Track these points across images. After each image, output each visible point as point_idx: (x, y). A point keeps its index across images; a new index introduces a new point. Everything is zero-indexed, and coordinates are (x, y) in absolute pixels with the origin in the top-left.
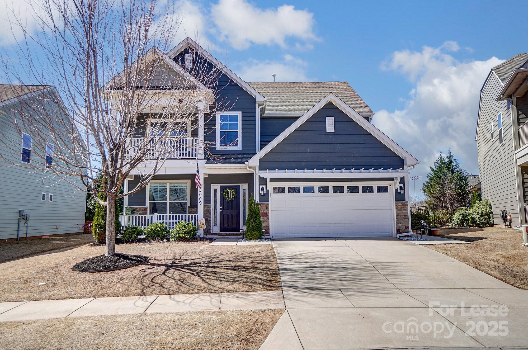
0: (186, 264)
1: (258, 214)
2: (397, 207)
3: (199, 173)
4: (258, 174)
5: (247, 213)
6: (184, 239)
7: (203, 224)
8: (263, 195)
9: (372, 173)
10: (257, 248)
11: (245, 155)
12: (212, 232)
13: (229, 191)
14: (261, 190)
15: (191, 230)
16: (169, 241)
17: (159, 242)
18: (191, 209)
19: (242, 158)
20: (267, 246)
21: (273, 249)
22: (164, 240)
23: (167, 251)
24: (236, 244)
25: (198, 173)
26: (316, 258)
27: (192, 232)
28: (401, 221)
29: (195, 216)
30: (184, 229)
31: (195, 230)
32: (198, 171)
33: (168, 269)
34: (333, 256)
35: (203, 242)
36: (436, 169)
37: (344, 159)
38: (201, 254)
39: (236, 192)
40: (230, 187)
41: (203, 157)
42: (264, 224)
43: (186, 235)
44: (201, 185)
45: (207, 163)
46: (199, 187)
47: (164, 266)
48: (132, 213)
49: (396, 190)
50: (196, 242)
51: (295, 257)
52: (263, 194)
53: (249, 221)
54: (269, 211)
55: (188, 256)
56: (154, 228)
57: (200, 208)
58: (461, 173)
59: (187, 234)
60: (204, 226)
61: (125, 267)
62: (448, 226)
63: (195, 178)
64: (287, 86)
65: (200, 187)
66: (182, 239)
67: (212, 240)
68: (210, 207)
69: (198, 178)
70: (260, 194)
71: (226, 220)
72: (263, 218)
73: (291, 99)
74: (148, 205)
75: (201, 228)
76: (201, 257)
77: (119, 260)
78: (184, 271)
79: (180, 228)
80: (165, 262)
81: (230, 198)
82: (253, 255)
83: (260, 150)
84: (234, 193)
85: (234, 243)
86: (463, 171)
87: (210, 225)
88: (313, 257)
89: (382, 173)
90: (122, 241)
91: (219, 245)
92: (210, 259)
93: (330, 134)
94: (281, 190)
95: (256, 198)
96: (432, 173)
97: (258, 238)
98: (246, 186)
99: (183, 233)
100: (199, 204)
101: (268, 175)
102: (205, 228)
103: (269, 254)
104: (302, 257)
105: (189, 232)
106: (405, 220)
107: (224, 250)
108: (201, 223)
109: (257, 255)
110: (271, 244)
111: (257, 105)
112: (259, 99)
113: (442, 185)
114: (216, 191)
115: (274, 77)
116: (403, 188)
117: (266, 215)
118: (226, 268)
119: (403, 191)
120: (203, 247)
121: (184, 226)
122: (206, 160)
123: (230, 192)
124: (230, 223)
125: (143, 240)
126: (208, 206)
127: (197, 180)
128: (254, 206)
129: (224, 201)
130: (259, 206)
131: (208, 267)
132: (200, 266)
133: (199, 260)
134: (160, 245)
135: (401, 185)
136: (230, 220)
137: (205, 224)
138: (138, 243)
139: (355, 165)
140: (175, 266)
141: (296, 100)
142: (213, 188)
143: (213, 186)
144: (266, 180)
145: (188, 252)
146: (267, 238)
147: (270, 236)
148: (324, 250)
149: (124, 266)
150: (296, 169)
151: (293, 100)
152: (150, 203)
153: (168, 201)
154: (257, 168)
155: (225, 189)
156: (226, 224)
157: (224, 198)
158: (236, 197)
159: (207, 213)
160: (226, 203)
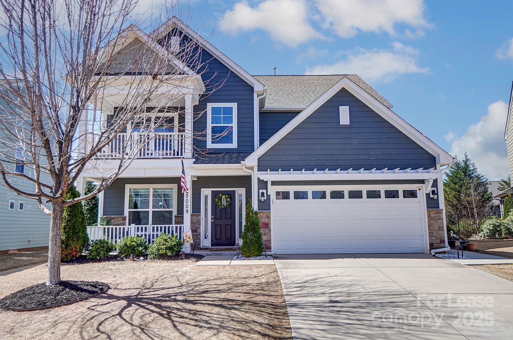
0: (157, 296)
1: (257, 225)
2: (429, 216)
4: (256, 175)
5: (244, 223)
6: (165, 257)
7: (189, 238)
8: (263, 202)
9: (398, 174)
10: (256, 270)
11: (241, 154)
12: (201, 247)
13: (222, 198)
14: (260, 195)
15: (174, 245)
16: (147, 259)
17: (134, 260)
18: (178, 219)
19: (237, 158)
20: (268, 266)
21: (276, 271)
22: (139, 257)
23: (137, 275)
24: (229, 264)
25: (184, 174)
26: (336, 286)
27: (175, 247)
28: (435, 233)
29: (180, 227)
30: (165, 244)
31: (180, 244)
32: (183, 172)
33: (129, 305)
34: (358, 283)
35: (188, 261)
36: (451, 174)
37: (362, 157)
38: (180, 278)
39: (231, 198)
40: (224, 193)
41: (190, 155)
42: (264, 238)
43: (167, 251)
44: (187, 189)
45: (195, 163)
46: (185, 192)
47: (124, 299)
48: (108, 224)
49: (428, 195)
50: (180, 261)
51: (306, 284)
52: (263, 200)
53: (246, 234)
54: (270, 221)
55: (164, 282)
56: (128, 243)
57: (187, 217)
58: (479, 178)
59: (170, 250)
60: (191, 240)
61: (68, 303)
62: (475, 238)
63: (180, 180)
64: (290, 79)
65: (187, 192)
66: (163, 257)
67: (199, 257)
68: (199, 216)
69: (184, 181)
70: (259, 201)
71: (218, 232)
72: (263, 229)
73: (295, 92)
74: (126, 214)
75: (187, 242)
76: (180, 285)
77: (63, 291)
78: (151, 308)
79: (160, 243)
80: (128, 293)
81: (224, 205)
82: (250, 281)
83: (260, 146)
84: (229, 200)
85: (227, 262)
86: (481, 176)
87: (200, 238)
88: (331, 284)
89: (410, 174)
90: (88, 259)
91: (206, 266)
92: (191, 289)
93: (345, 127)
94: (285, 196)
95: (255, 206)
96: (446, 178)
97: (258, 256)
98: (243, 191)
99: (164, 249)
100: (185, 212)
101: (269, 176)
102: (192, 242)
103: (272, 280)
104: (316, 284)
105: (171, 248)
106: (440, 232)
107: (212, 274)
108: (186, 236)
109: (256, 281)
110: (274, 263)
111: (255, 95)
112: (258, 88)
113: (458, 191)
114: (206, 198)
115: (275, 70)
116: (436, 193)
117: (267, 225)
118: (211, 303)
119: (436, 197)
120: (186, 268)
121: (166, 240)
122: (194, 160)
123: (224, 199)
124: (223, 236)
125: (115, 258)
126: (197, 216)
127: (184, 183)
128: (252, 215)
129: (216, 209)
130: (259, 215)
131: (185, 301)
132: (175, 300)
133: (176, 289)
134: (134, 264)
135: (433, 189)
136: (223, 232)
137: (192, 238)
138: (107, 262)
139: (375, 164)
140: (140, 300)
141: (301, 93)
142: (203, 194)
143: (203, 191)
144: (266, 182)
145: (165, 276)
146: (269, 255)
147: (272, 253)
148: (344, 272)
149: (67, 301)
150: (304, 169)
151: (296, 93)
152: (129, 212)
153: (151, 210)
154: (256, 169)
155: (217, 194)
156: (218, 237)
157: (216, 205)
158: (230, 204)
159: (196, 224)
160: (218, 212)
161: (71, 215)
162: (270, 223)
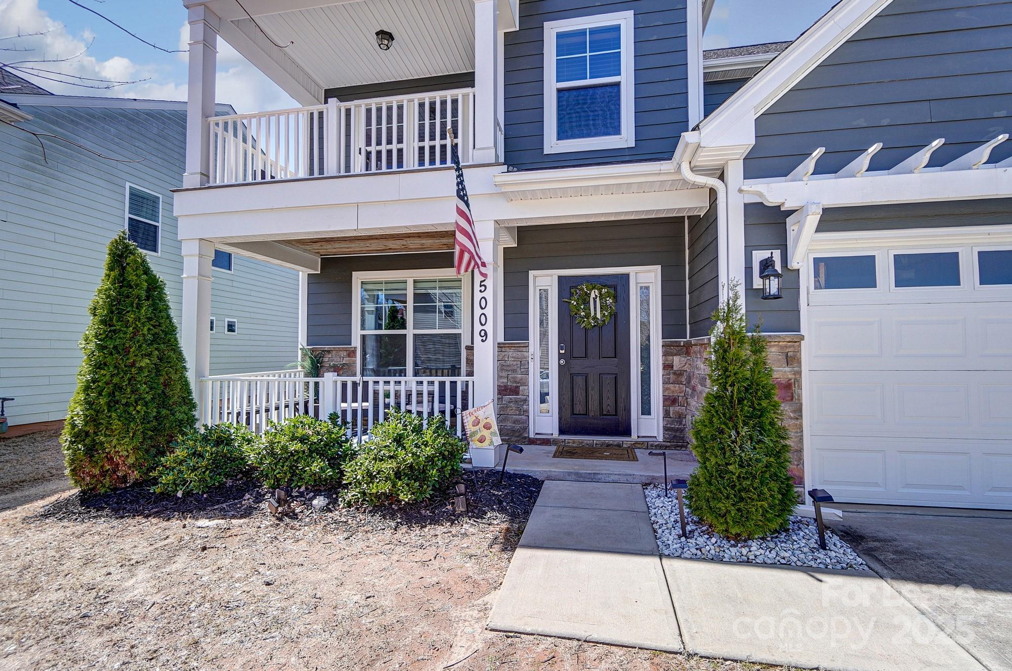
3: (471, 208)
7: (487, 427)
12: (532, 435)
13: (589, 295)
14: (756, 273)
15: (430, 459)
17: (282, 515)
27: (433, 466)
31: (452, 452)
39: (615, 298)
40: (593, 281)
44: (484, 265)
46: (476, 272)
54: (800, 373)
57: (483, 352)
59: (408, 478)
60: (493, 434)
67: (522, 502)
68: (524, 349)
70: (754, 294)
71: (579, 395)
74: (356, 342)
75: (481, 440)
81: (595, 318)
84: (610, 301)
87: (527, 411)
94: (857, 273)
98: (653, 274)
100: (476, 337)
101: (806, 188)
105: (416, 472)
108: (477, 423)
114: (543, 296)
117: (790, 389)
123: (595, 299)
124: (594, 406)
126: (518, 348)
129: (571, 328)
136: (594, 394)
137: (495, 428)
142: (535, 285)
143: (535, 277)
152: (363, 335)
153: (410, 332)
154: (735, 170)
155: (576, 287)
156: (579, 408)
157: (572, 318)
158: (614, 316)
159: (514, 371)
160: (579, 335)
161: (106, 347)
162: (798, 381)
